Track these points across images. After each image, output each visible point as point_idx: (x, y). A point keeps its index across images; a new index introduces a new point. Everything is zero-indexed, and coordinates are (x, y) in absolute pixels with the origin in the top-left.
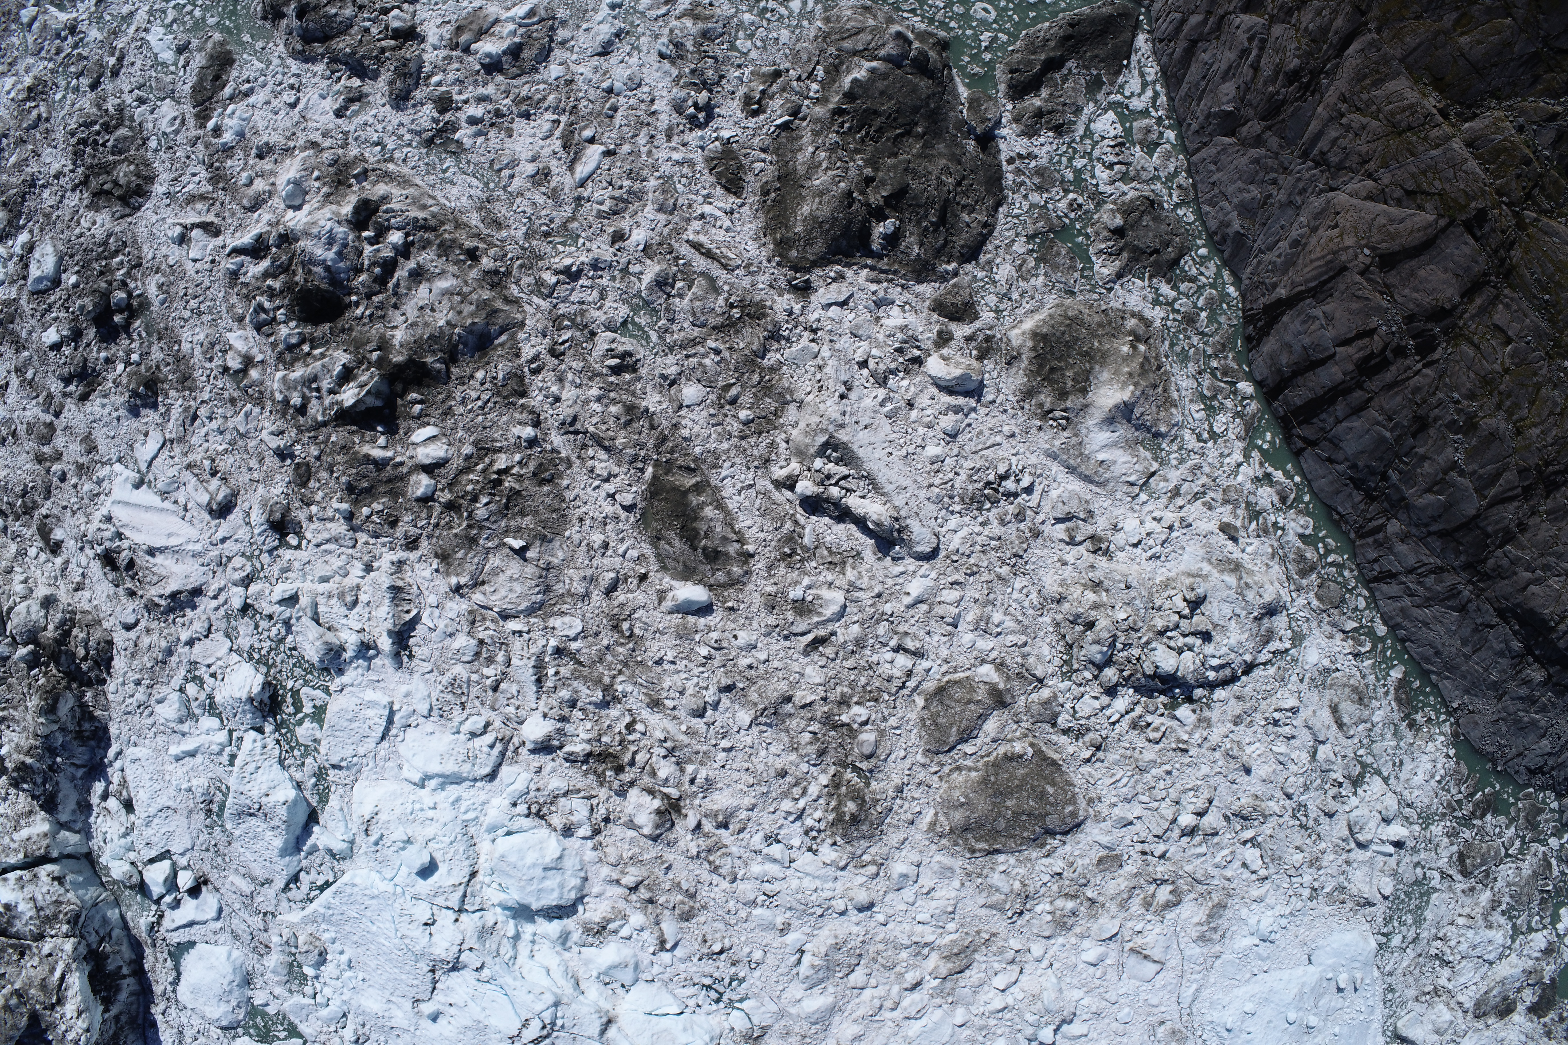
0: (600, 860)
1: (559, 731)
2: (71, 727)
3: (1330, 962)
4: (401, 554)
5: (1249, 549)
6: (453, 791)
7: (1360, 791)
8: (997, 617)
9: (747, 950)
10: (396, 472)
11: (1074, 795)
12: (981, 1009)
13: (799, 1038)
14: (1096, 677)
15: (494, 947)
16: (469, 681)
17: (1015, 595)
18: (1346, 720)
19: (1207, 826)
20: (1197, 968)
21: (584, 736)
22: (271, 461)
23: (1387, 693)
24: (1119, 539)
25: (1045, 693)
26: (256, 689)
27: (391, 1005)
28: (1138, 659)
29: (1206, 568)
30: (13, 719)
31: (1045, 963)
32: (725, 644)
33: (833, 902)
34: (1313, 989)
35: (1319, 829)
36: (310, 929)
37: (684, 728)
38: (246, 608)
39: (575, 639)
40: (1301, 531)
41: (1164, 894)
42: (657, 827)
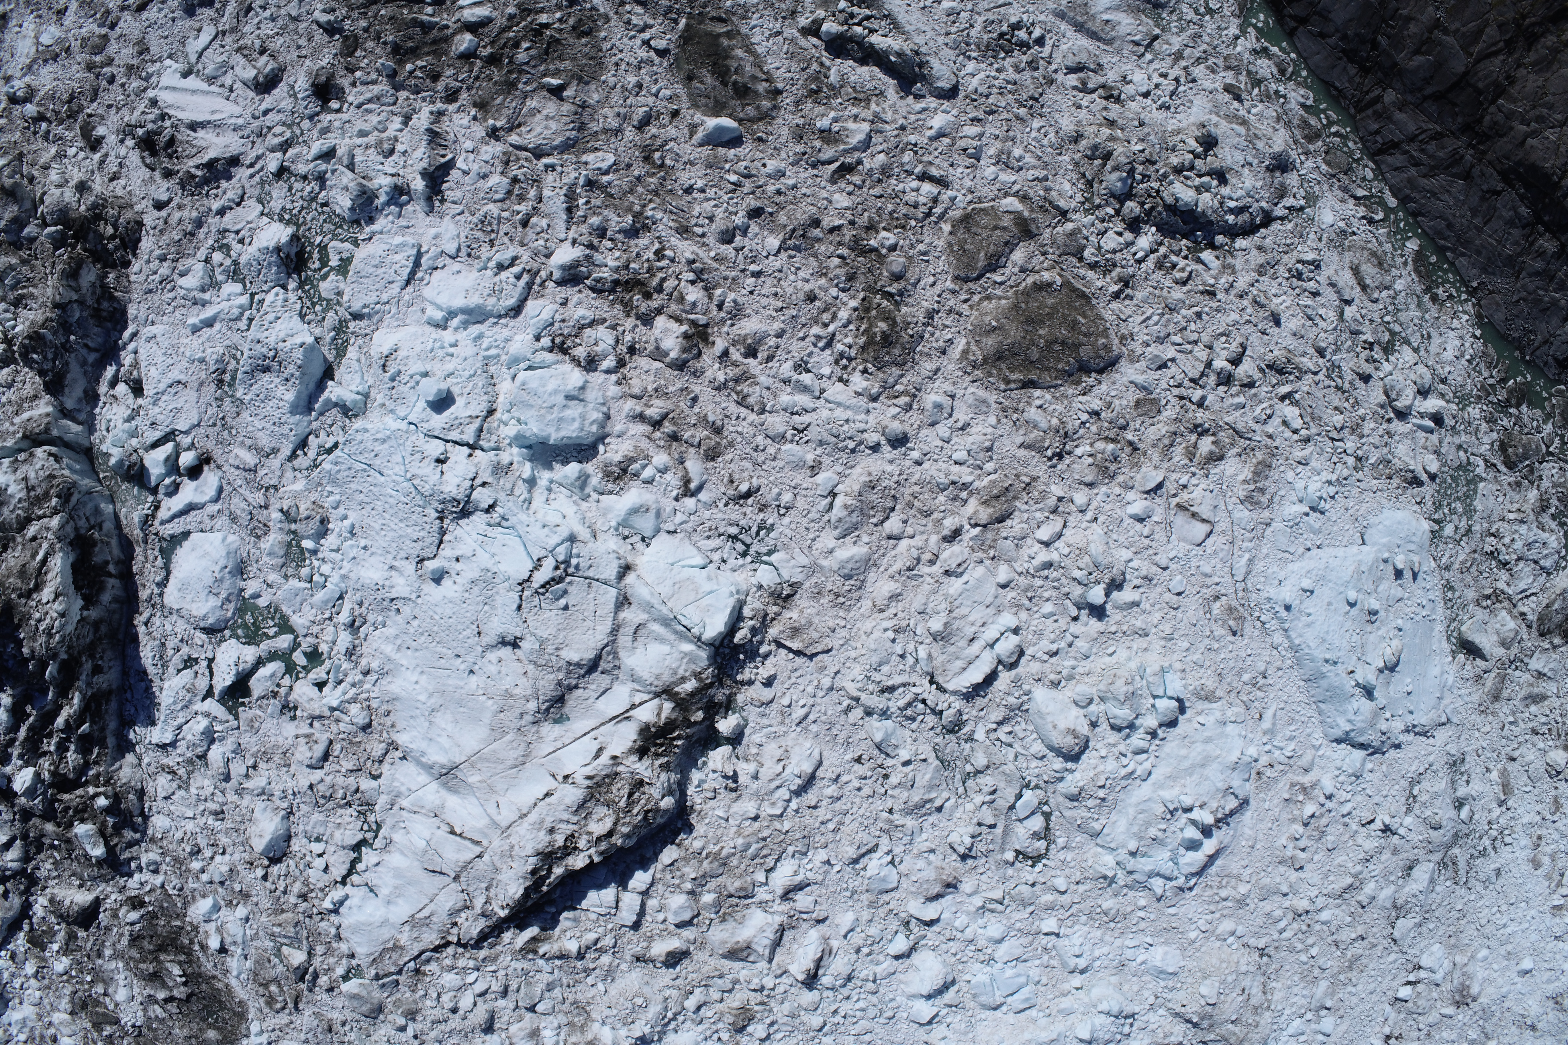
0: (624, 396)
1: (588, 257)
2: (90, 302)
3: (1384, 540)
4: (439, 105)
5: (1254, 111)
6: (475, 329)
7: (1391, 358)
8: (1017, 152)
9: (775, 490)
10: (441, 35)
11: (1106, 329)
12: (1026, 565)
13: (832, 597)
14: (1118, 212)
15: (508, 486)
16: (499, 218)
17: (1034, 134)
18: (1368, 281)
19: (1242, 374)
20: (1247, 535)
21: (612, 263)
22: (319, 36)
23: (1405, 263)
24: (1129, 89)
25: (1069, 226)
26: (284, 239)
27: (393, 573)
28: (1158, 191)
29: (1215, 119)
30: (32, 295)
31: (1089, 515)
32: (754, 172)
33: (865, 435)
34: (1370, 570)
35: (1355, 393)
36: (314, 496)
37: (712, 254)
38: (282, 172)
39: (607, 173)
40: (1302, 100)
41: (1206, 445)
42: (684, 350)
